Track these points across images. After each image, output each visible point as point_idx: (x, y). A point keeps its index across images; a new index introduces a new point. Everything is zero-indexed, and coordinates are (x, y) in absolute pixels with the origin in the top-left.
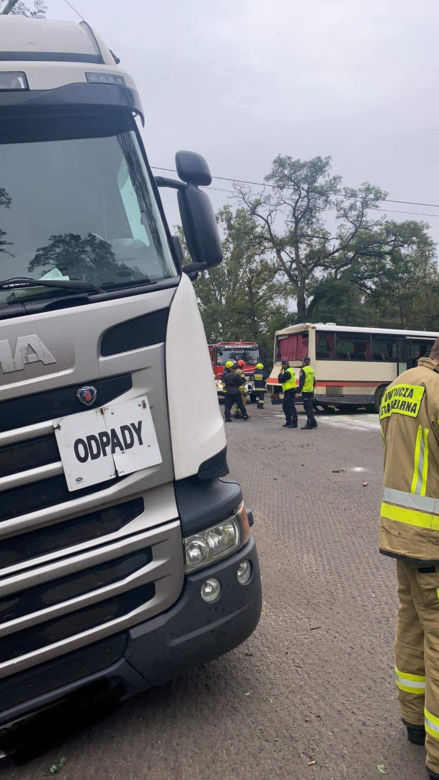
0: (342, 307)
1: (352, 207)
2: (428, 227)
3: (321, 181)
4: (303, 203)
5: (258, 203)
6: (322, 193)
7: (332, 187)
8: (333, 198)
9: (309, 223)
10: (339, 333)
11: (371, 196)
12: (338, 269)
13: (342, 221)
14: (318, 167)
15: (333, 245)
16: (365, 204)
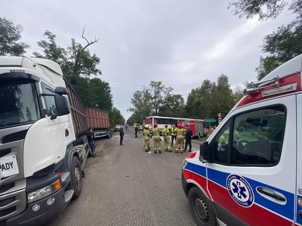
1: (167, 92)
2: (182, 96)
3: (161, 86)
4: (157, 90)
5: (148, 90)
6: (161, 88)
7: (163, 87)
8: (163, 89)
9: (158, 94)
10: (159, 118)
11: (171, 89)
12: (164, 104)
13: (165, 94)
14: (160, 83)
15: (163, 99)
16: (169, 91)
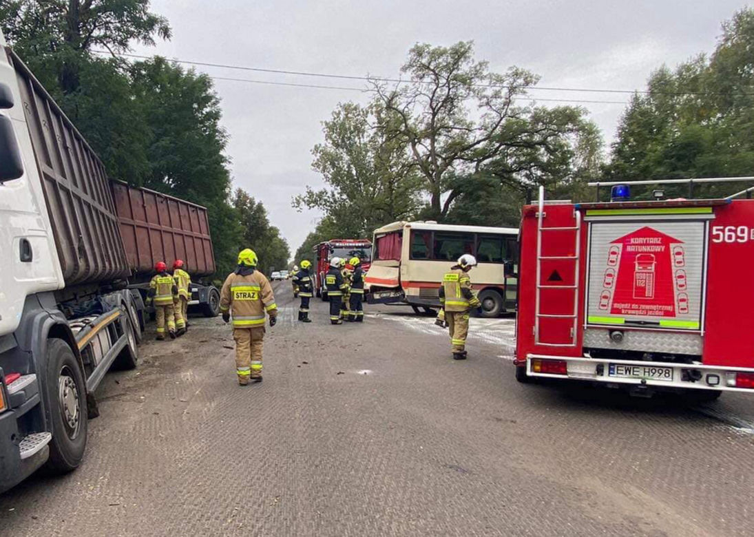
0: (479, 203)
1: (497, 95)
2: (586, 112)
3: (464, 68)
4: (443, 93)
5: (394, 95)
6: (465, 81)
7: (477, 73)
8: (477, 84)
9: (450, 113)
10: (437, 232)
11: (521, 81)
12: (479, 161)
13: (485, 109)
14: (459, 54)
15: (475, 136)
16: (512, 90)
